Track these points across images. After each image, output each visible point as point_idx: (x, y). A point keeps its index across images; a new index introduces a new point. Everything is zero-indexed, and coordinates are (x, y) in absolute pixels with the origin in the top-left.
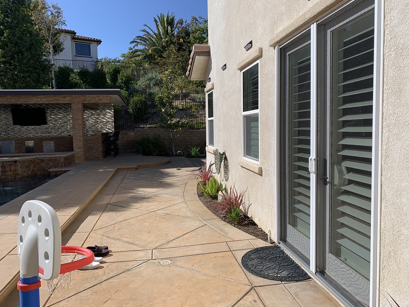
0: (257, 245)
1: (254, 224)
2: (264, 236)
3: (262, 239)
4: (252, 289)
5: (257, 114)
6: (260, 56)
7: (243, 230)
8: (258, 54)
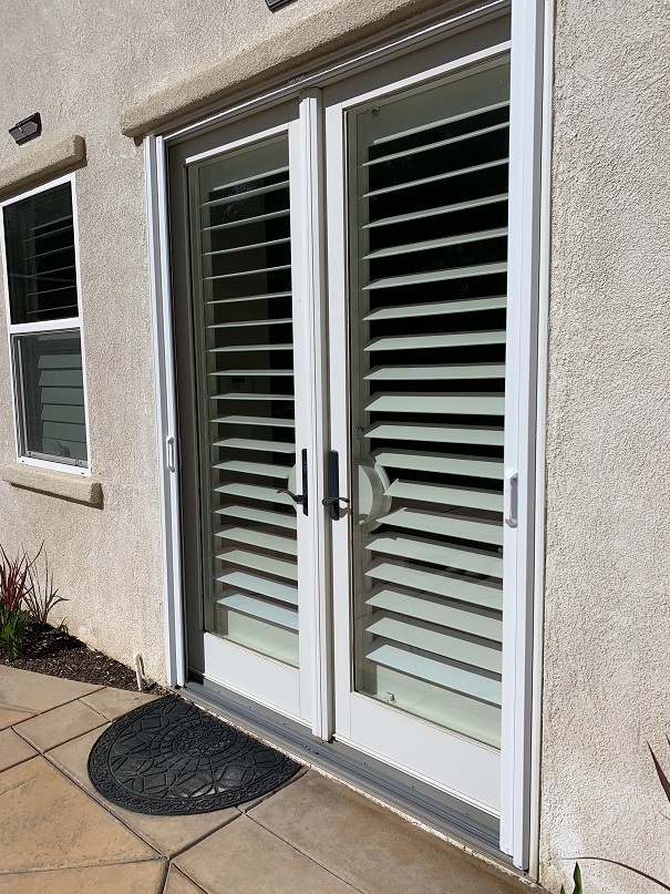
0: (112, 711)
1: (75, 643)
2: (117, 674)
3: (114, 684)
4: (167, 869)
5: (76, 331)
6: (78, 161)
7: (46, 672)
8: (72, 152)
